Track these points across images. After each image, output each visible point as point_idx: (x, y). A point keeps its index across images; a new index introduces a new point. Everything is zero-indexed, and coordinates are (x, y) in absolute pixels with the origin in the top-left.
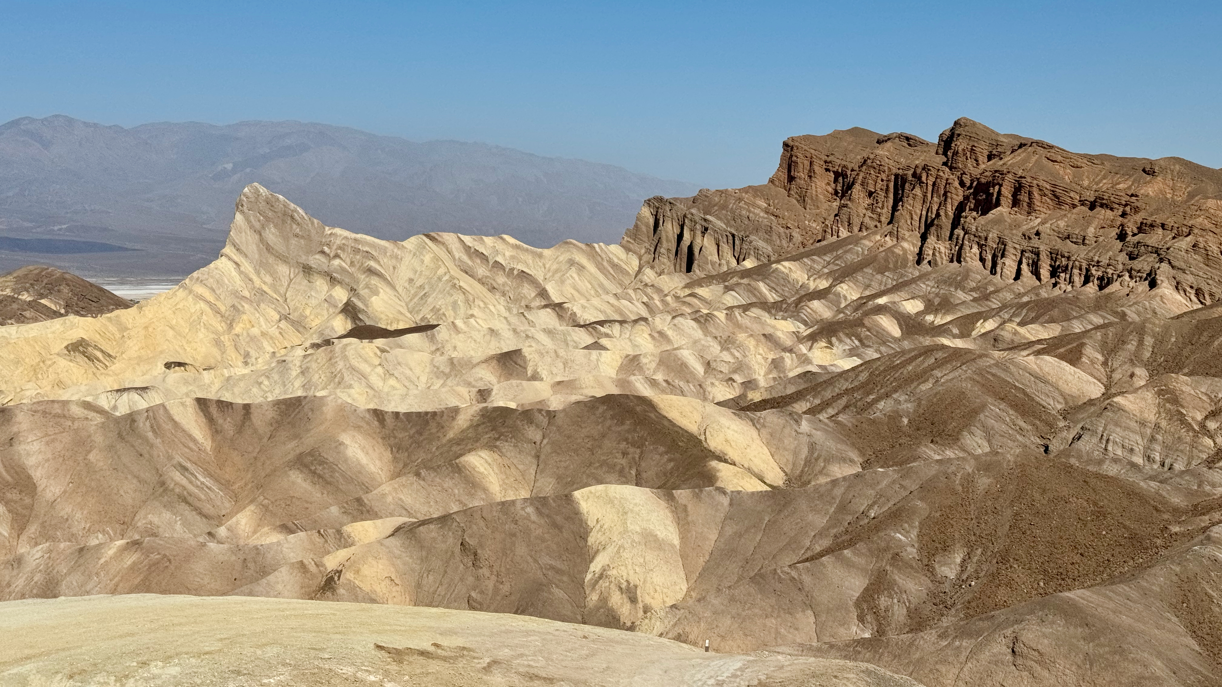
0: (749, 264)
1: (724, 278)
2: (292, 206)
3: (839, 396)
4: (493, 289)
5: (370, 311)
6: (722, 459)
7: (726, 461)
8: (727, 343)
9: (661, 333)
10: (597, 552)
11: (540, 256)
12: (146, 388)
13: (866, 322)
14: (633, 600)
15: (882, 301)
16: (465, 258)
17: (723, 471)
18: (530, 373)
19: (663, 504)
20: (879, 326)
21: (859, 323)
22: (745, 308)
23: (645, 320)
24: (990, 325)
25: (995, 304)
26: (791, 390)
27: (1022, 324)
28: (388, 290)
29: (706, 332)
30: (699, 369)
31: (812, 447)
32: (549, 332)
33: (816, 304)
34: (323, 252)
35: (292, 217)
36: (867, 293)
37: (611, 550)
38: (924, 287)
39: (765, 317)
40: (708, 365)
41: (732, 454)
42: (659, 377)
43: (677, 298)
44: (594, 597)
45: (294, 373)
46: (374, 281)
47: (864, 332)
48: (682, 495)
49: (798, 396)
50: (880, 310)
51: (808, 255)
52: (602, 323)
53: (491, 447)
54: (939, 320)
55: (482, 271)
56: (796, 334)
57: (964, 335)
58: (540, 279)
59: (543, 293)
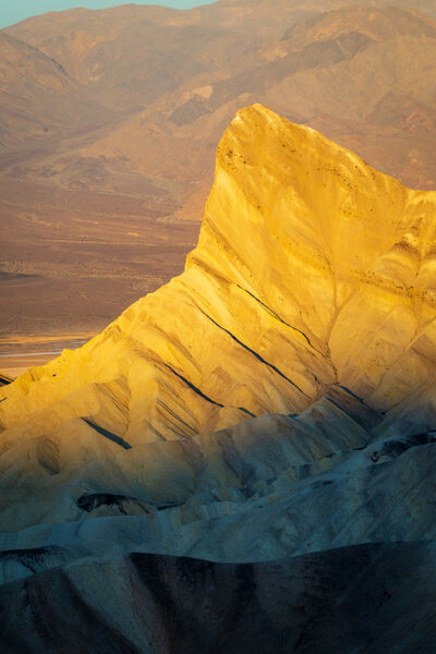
2: (335, 147)
12: (41, 551)
34: (404, 246)
35: (336, 172)
45: (350, 506)
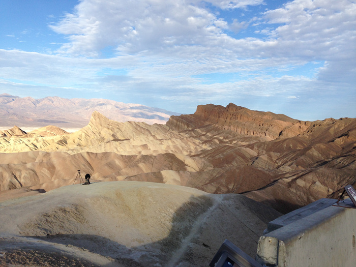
0: (190, 129)
1: (185, 131)
3: (209, 154)
4: (141, 132)
5: (117, 136)
6: (188, 166)
8: (186, 144)
9: (174, 142)
11: (150, 126)
12: (74, 150)
13: (213, 140)
15: (215, 137)
17: (188, 168)
18: (148, 149)
19: (177, 174)
20: (215, 141)
21: (211, 141)
22: (189, 137)
23: (170, 139)
24: (235, 142)
25: (236, 138)
26: (199, 153)
27: (241, 142)
28: (121, 132)
29: (182, 142)
30: (181, 149)
31: (204, 164)
32: (151, 141)
33: (203, 137)
36: (213, 135)
37: (168, 182)
38: (224, 134)
39: (193, 139)
40: (183, 148)
42: (173, 150)
43: (176, 135)
45: (103, 147)
46: (118, 130)
47: (212, 143)
48: (181, 172)
49: (201, 154)
50: (215, 138)
51: (201, 128)
52: (162, 139)
53: (144, 162)
54: (226, 141)
55: (139, 129)
56: (199, 143)
57: (231, 144)
59: (151, 134)
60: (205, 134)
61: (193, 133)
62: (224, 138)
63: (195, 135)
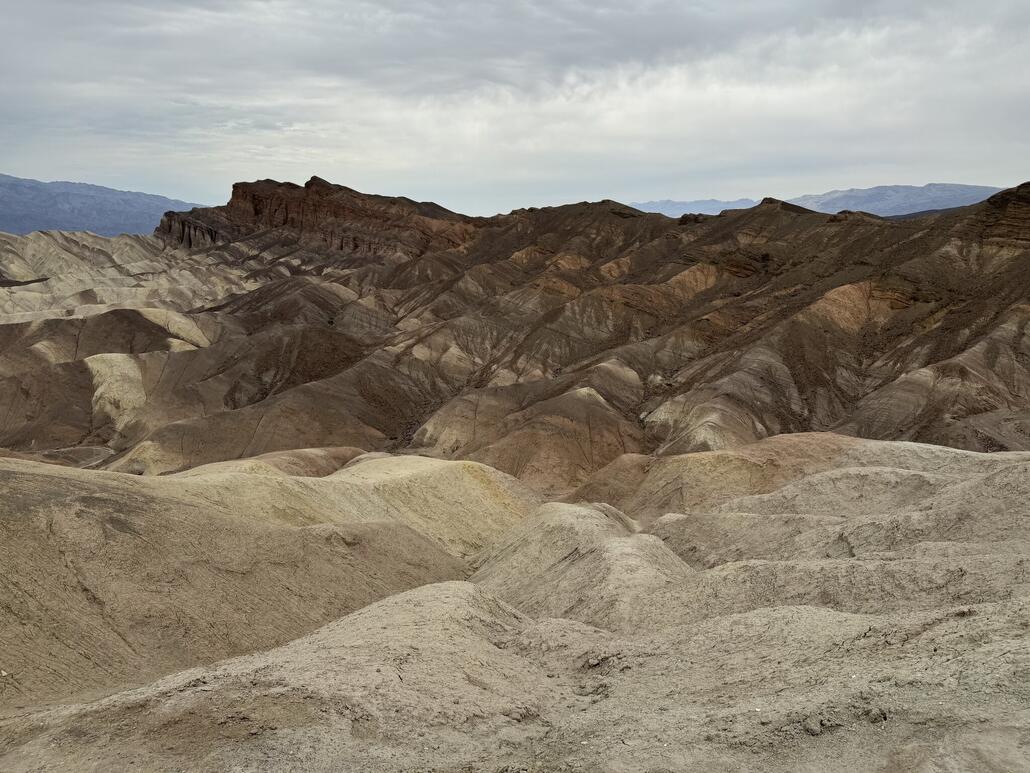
0: (220, 243)
1: (207, 251)
4: (83, 259)
5: (10, 272)
6: (177, 337)
7: (179, 338)
8: (205, 281)
9: (173, 279)
10: (98, 387)
11: (109, 241)
13: (274, 270)
14: (118, 407)
16: (65, 243)
17: (175, 342)
18: (98, 300)
19: (133, 361)
20: (278, 271)
21: (271, 270)
22: (217, 265)
23: (165, 272)
24: (329, 270)
25: (332, 260)
28: (21, 261)
29: (196, 277)
30: (191, 295)
31: (223, 328)
32: (113, 280)
33: (252, 262)
36: (276, 256)
37: (105, 384)
38: (302, 253)
39: (227, 268)
40: (194, 292)
41: (182, 334)
42: (168, 300)
43: (183, 261)
44: (97, 408)
46: (10, 256)
47: (272, 275)
48: (143, 356)
49: (227, 305)
50: (282, 264)
51: (248, 239)
52: (142, 274)
53: (49, 339)
54: (307, 268)
55: (75, 249)
56: (240, 276)
57: (318, 275)
58: (110, 253)
59: (111, 260)
60: (257, 256)
61: (226, 255)
62: (304, 262)
63: (231, 259)
